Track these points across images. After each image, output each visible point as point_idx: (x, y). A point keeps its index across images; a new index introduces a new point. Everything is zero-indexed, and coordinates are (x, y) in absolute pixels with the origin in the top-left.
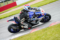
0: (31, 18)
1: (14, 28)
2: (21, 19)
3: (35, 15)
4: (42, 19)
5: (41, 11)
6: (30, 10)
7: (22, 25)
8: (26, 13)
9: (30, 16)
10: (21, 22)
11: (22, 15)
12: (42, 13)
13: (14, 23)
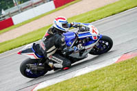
0: (68, 46)
1: (34, 67)
2: (47, 49)
3: (79, 39)
4: (94, 47)
5: (91, 31)
6: (66, 29)
7: (51, 61)
8: (58, 35)
9: (67, 41)
10: (48, 55)
11: (50, 39)
12: (93, 35)
13: (33, 56)
